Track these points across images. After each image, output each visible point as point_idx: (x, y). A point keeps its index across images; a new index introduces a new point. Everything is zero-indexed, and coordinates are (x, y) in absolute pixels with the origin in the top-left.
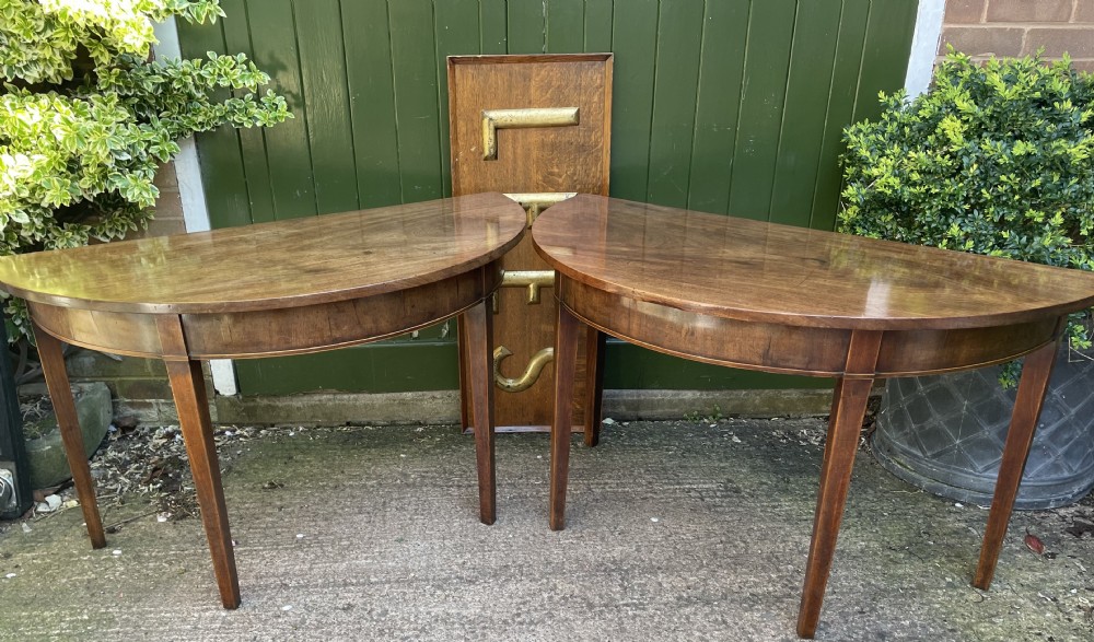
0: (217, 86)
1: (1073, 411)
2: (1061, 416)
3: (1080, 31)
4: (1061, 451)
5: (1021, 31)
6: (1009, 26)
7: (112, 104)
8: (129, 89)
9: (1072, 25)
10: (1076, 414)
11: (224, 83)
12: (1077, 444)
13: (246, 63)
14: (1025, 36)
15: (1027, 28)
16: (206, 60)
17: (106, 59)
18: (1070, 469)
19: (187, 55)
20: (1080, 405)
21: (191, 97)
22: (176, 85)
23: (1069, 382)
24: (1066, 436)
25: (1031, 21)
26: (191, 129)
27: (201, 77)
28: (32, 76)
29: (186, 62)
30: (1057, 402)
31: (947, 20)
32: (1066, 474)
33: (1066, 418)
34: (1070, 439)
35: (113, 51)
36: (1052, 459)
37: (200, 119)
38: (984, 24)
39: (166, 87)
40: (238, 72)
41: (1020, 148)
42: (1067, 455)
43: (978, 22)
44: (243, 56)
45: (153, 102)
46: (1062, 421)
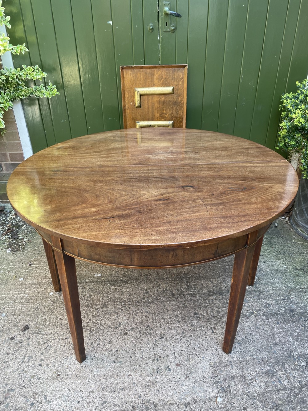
26: (19, 97)
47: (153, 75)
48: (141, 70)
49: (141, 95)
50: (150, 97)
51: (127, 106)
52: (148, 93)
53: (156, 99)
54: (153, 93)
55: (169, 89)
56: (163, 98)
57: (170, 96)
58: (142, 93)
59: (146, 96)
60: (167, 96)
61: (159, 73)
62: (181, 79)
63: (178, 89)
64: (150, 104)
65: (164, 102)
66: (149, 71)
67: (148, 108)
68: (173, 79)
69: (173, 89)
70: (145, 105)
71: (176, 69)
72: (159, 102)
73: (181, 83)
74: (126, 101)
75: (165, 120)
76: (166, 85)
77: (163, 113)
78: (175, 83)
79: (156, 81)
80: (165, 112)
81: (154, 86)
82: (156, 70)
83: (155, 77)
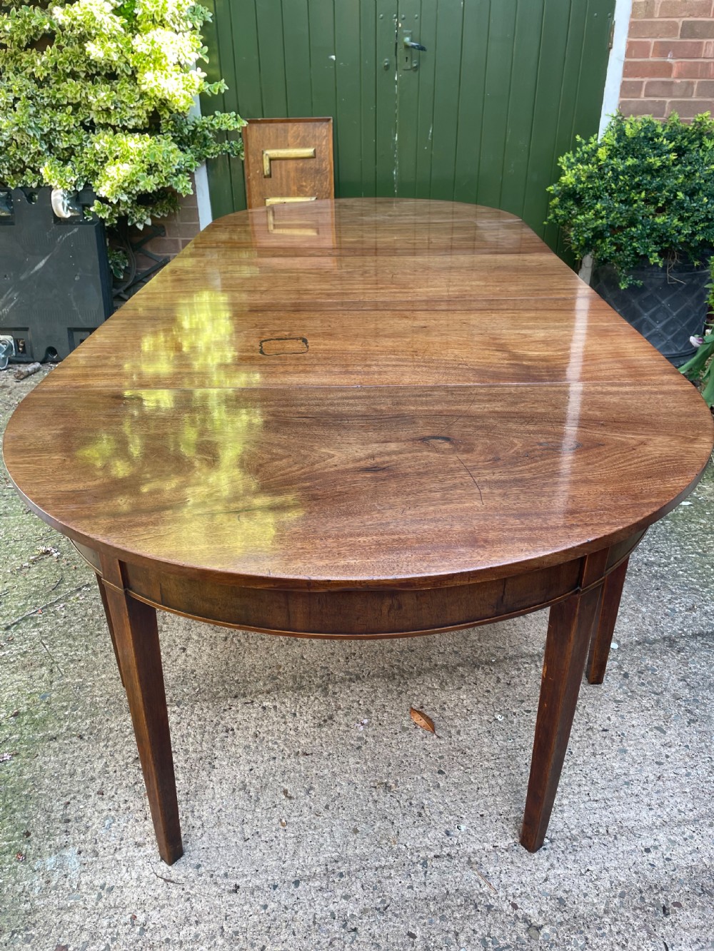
0: (220, 130)
1: (674, 314)
2: (668, 317)
3: (699, 102)
4: (669, 338)
5: (664, 102)
6: (657, 99)
7: (169, 140)
8: (176, 132)
9: (694, 99)
10: (677, 315)
11: (224, 127)
12: (679, 334)
13: (236, 117)
14: (667, 105)
15: (668, 100)
16: (215, 116)
17: (167, 116)
18: (676, 349)
19: (204, 113)
20: (679, 310)
21: (205, 138)
22: (199, 130)
23: (671, 296)
24: (672, 329)
25: (670, 96)
26: (205, 156)
27: (212, 125)
28: (131, 124)
29: (204, 117)
30: (665, 308)
31: (621, 96)
32: (674, 352)
33: (671, 317)
34: (674, 331)
35: (171, 112)
36: (665, 342)
37: (212, 151)
38: (643, 98)
39: (194, 132)
40: (231, 121)
41: (630, 161)
42: (674, 339)
43: (639, 97)
44: (233, 114)
45: (186, 140)
46: (669, 319)
47: (286, 131)
48: (271, 125)
49: (271, 160)
50: (284, 162)
51: (251, 174)
52: (280, 156)
53: (292, 164)
54: (287, 156)
55: (308, 152)
56: (301, 164)
57: (312, 161)
58: (272, 156)
59: (278, 162)
60: (306, 161)
61: (295, 128)
62: (325, 137)
63: (321, 152)
64: (283, 173)
65: (303, 170)
66: (280, 125)
67: (281, 179)
68: (314, 137)
69: (315, 151)
70: (276, 174)
71: (317, 123)
72: (297, 169)
73: (324, 143)
74: (251, 168)
75: (305, 196)
76: (304, 145)
77: (302, 186)
78: (317, 143)
79: (290, 139)
80: (304, 184)
81: (287, 146)
82: (290, 124)
83: (289, 134)
